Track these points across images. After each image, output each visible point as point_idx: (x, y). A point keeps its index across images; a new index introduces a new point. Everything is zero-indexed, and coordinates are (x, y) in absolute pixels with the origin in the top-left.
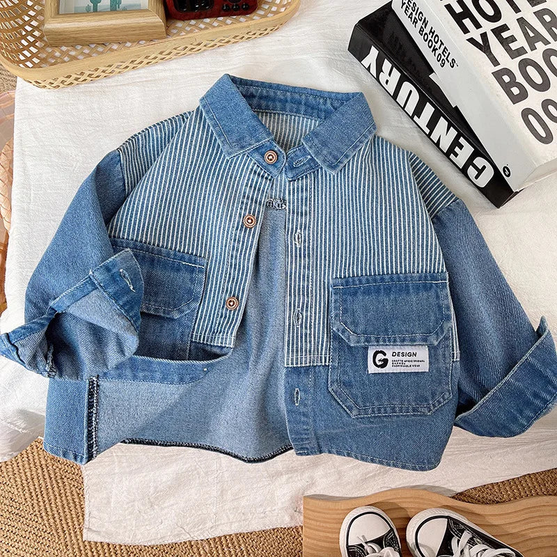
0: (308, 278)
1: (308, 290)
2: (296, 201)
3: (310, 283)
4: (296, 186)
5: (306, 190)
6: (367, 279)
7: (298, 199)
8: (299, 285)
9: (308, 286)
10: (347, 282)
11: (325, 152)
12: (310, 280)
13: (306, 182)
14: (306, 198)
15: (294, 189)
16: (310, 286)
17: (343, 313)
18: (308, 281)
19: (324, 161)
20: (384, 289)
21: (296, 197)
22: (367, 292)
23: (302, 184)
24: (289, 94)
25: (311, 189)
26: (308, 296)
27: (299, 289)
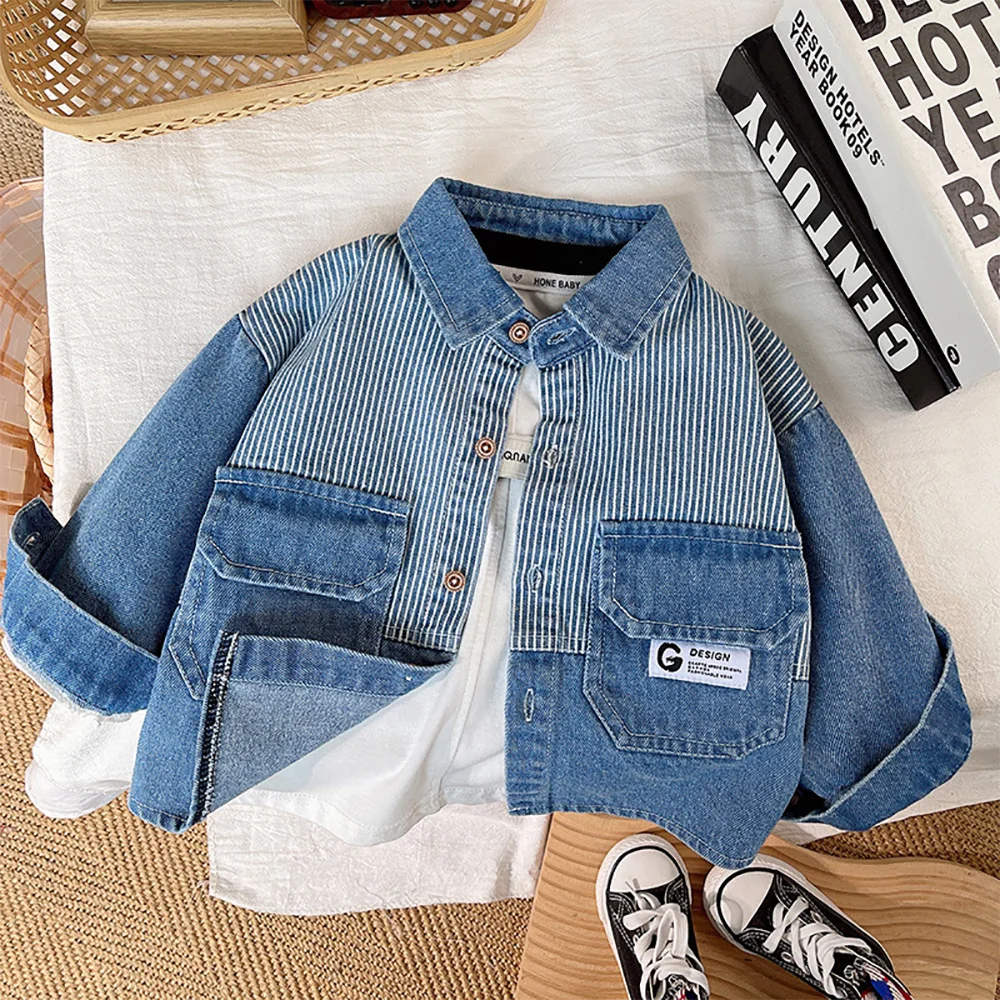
0: (558, 516)
1: (555, 537)
3: (560, 526)
4: (553, 381)
5: (571, 385)
6: (665, 528)
7: (558, 401)
8: (541, 528)
9: (555, 531)
10: (629, 531)
11: (607, 323)
12: (561, 521)
13: (571, 373)
14: (571, 398)
15: (550, 386)
16: (560, 531)
17: (617, 584)
18: (557, 522)
19: (607, 339)
20: (692, 547)
21: (554, 398)
22: (662, 549)
23: (564, 376)
25: (578, 382)
26: (553, 549)
27: (540, 533)
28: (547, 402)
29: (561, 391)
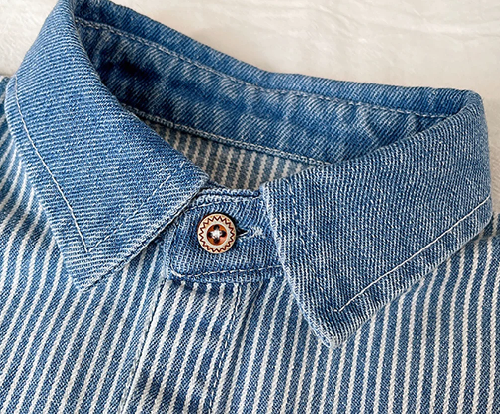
2: (173, 354)
4: (188, 311)
5: (216, 331)
7: (181, 352)
11: (321, 260)
13: (224, 310)
14: (208, 357)
15: (178, 319)
23: (210, 311)
24: (250, 89)
25: (230, 331)
28: (161, 345)
29: (194, 335)
